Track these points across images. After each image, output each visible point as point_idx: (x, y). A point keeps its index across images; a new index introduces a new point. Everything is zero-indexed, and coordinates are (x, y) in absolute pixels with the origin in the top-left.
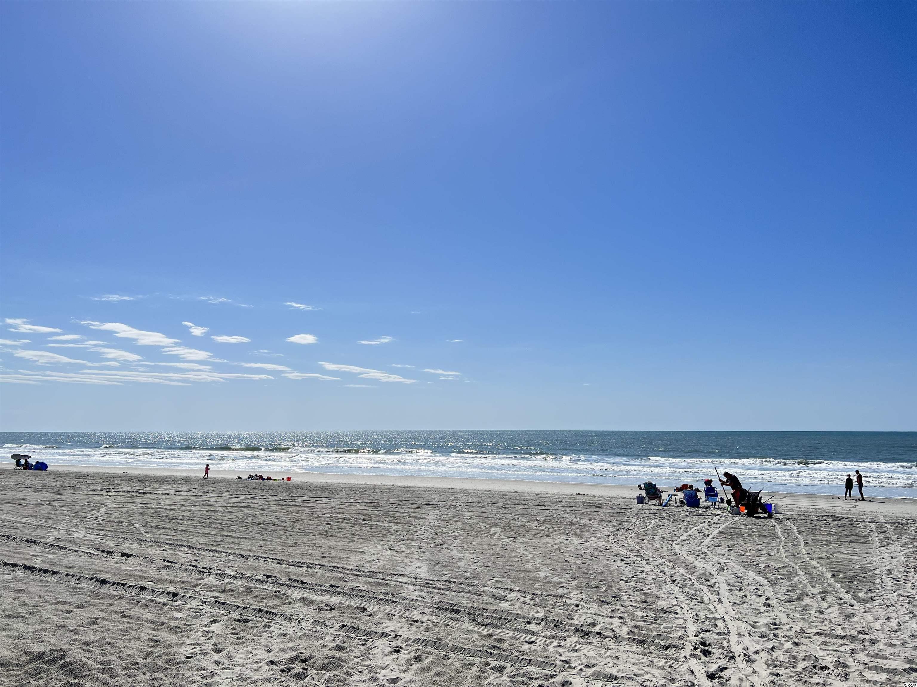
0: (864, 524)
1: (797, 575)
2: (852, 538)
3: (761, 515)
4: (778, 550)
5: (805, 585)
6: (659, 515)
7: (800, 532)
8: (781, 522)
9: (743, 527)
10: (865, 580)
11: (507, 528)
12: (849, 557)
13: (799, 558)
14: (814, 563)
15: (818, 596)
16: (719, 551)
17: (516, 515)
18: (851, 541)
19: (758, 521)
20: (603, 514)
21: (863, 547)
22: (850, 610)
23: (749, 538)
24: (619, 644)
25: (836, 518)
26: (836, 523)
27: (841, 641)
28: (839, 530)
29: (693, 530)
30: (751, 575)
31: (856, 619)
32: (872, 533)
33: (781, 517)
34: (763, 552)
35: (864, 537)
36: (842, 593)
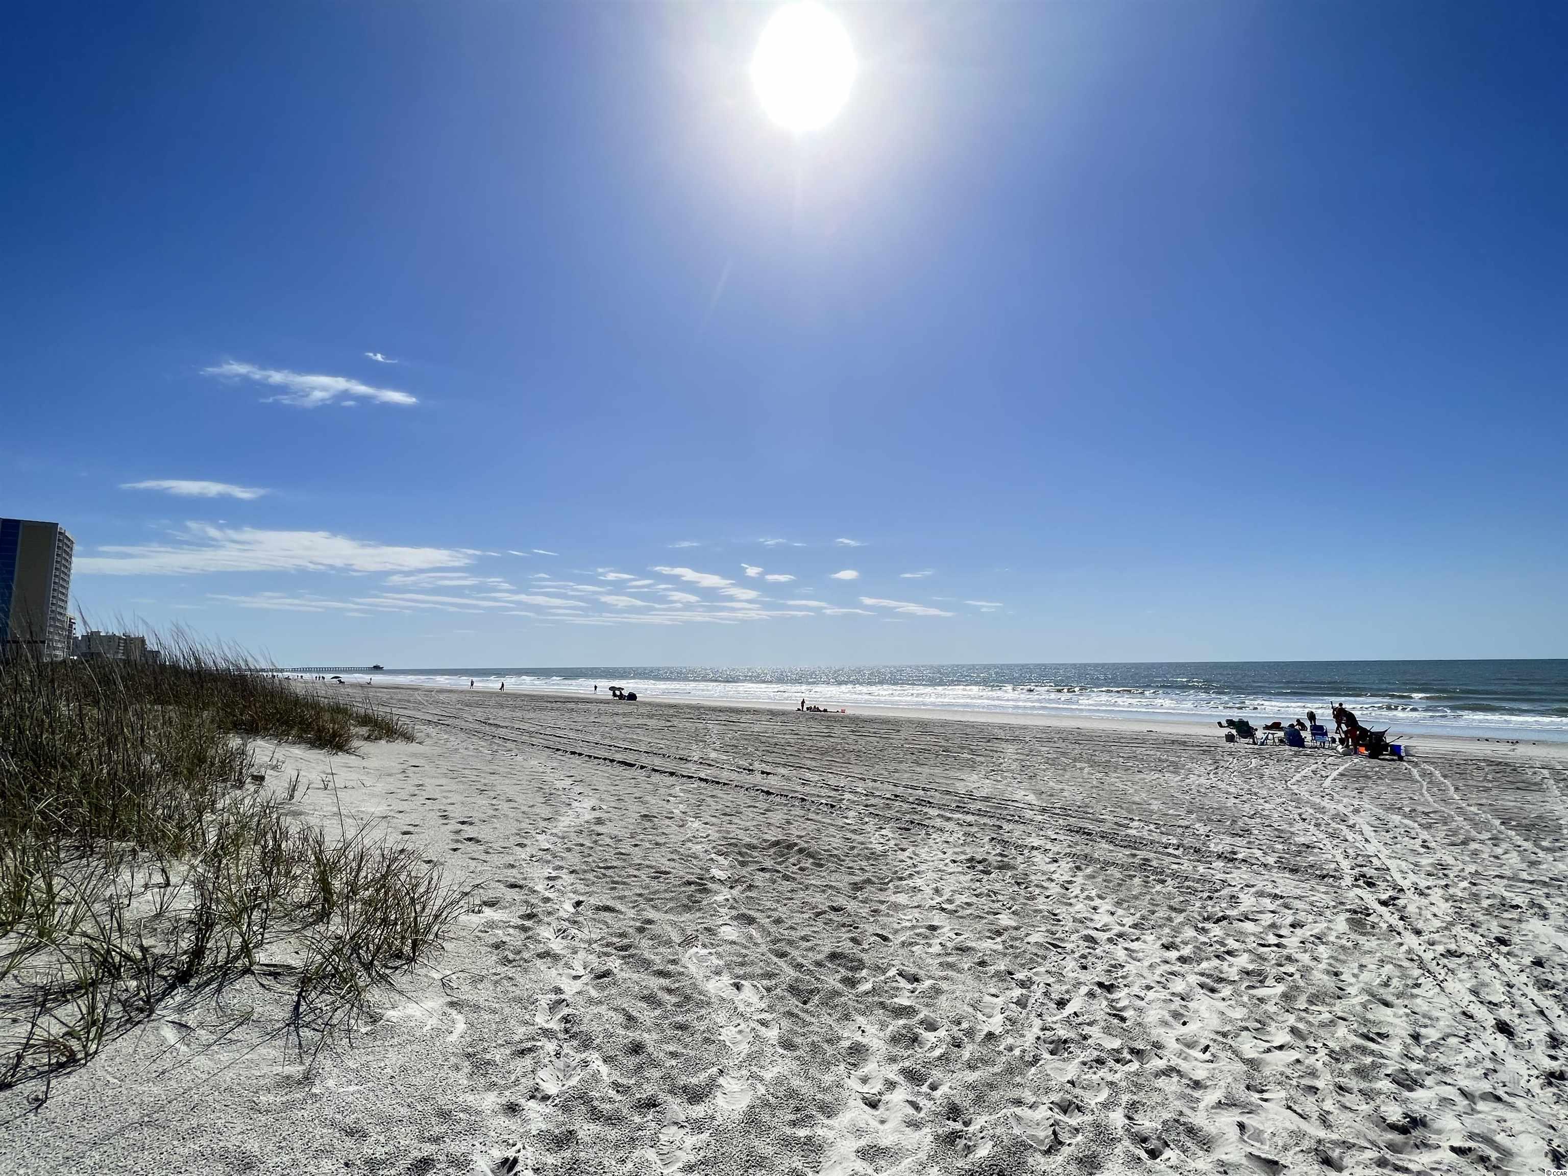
0: (1533, 770)
1: (1453, 821)
2: (1519, 785)
3: (1387, 757)
4: (1422, 794)
5: (1467, 831)
6: (1259, 754)
7: (1445, 776)
8: (1416, 765)
9: (1367, 769)
10: (1546, 829)
11: (1093, 763)
12: (1519, 804)
13: (1451, 804)
14: (1473, 809)
15: (1489, 842)
16: (1347, 792)
17: (1094, 751)
18: (1518, 788)
19: (1385, 763)
20: (1191, 752)
21: (1538, 796)
22: (1533, 857)
23: (1379, 782)
24: (1269, 870)
25: (1490, 763)
26: (1493, 768)
27: (1530, 886)
28: (1499, 775)
29: (1306, 771)
30: (1396, 819)
31: (1544, 866)
32: (1546, 780)
33: (1415, 759)
34: (1404, 796)
35: (1535, 784)
36: (1519, 840)
